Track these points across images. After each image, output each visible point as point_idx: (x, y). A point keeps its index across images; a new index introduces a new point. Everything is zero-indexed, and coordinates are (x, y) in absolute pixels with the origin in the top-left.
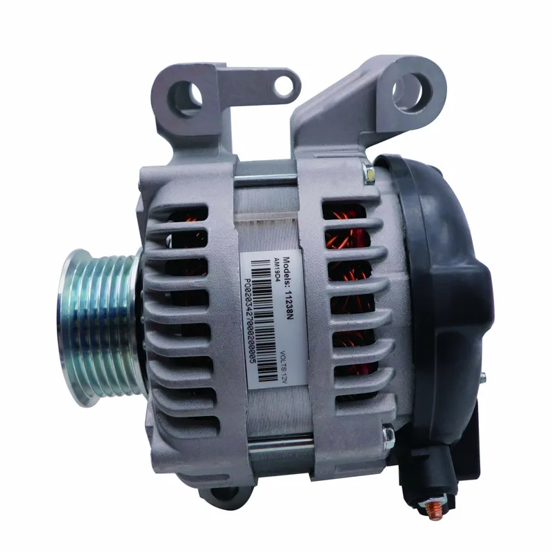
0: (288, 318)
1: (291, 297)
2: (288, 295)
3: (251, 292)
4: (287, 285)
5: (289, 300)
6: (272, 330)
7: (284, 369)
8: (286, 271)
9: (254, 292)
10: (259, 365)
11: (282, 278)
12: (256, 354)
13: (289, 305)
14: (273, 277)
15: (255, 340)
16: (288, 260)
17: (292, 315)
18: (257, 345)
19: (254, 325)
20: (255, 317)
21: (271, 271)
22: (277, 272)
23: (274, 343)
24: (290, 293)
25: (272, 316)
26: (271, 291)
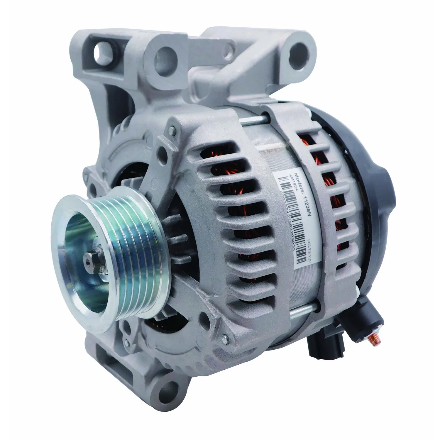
0: (309, 215)
1: (307, 201)
2: (305, 200)
3: (285, 200)
4: (303, 192)
5: (306, 202)
6: (301, 225)
7: (310, 252)
8: (299, 183)
9: (287, 200)
10: (297, 252)
11: (299, 188)
12: (295, 244)
13: (307, 206)
14: (293, 188)
15: (294, 234)
16: (297, 175)
17: (310, 213)
18: (295, 237)
19: (292, 223)
20: (292, 217)
21: (291, 183)
22: (295, 184)
23: (304, 235)
24: (306, 198)
25: (300, 215)
26: (295, 198)
